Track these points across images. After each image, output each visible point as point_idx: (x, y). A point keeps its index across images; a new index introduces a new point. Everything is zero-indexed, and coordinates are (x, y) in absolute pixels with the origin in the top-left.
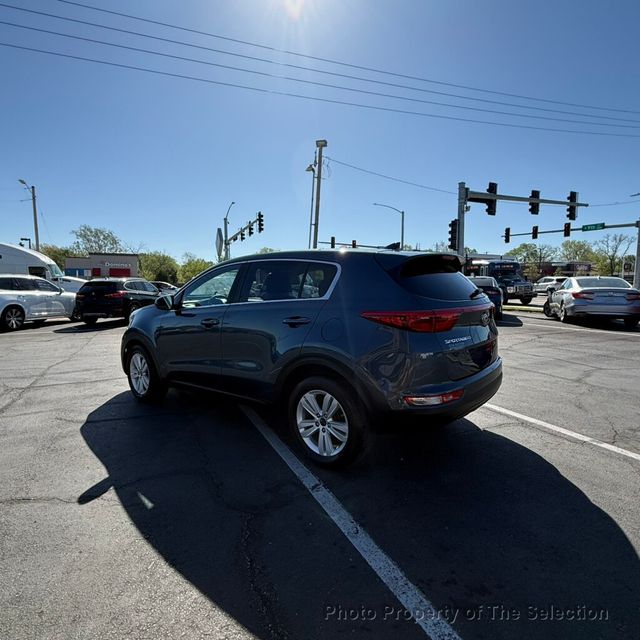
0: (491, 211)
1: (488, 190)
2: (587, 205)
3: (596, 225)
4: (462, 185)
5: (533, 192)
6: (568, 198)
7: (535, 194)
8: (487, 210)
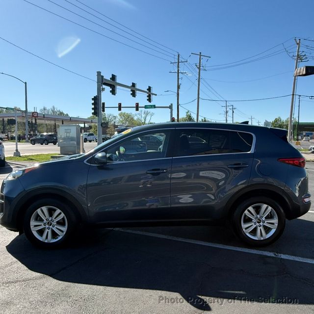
0: (113, 92)
1: (111, 79)
2: (156, 95)
3: (151, 106)
4: (99, 73)
5: (133, 83)
6: (147, 90)
7: (134, 85)
8: (111, 91)
